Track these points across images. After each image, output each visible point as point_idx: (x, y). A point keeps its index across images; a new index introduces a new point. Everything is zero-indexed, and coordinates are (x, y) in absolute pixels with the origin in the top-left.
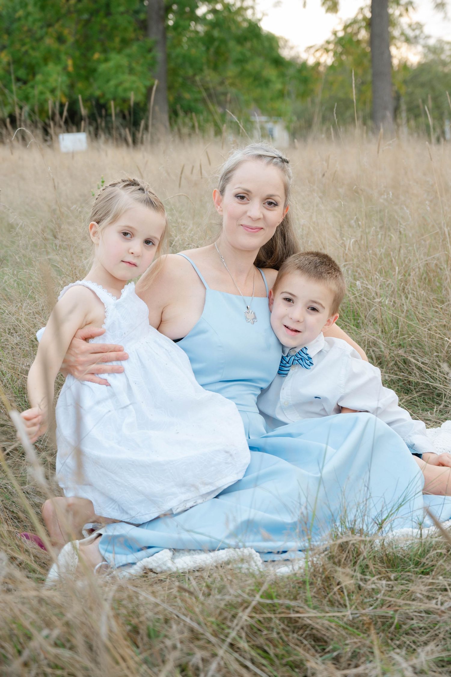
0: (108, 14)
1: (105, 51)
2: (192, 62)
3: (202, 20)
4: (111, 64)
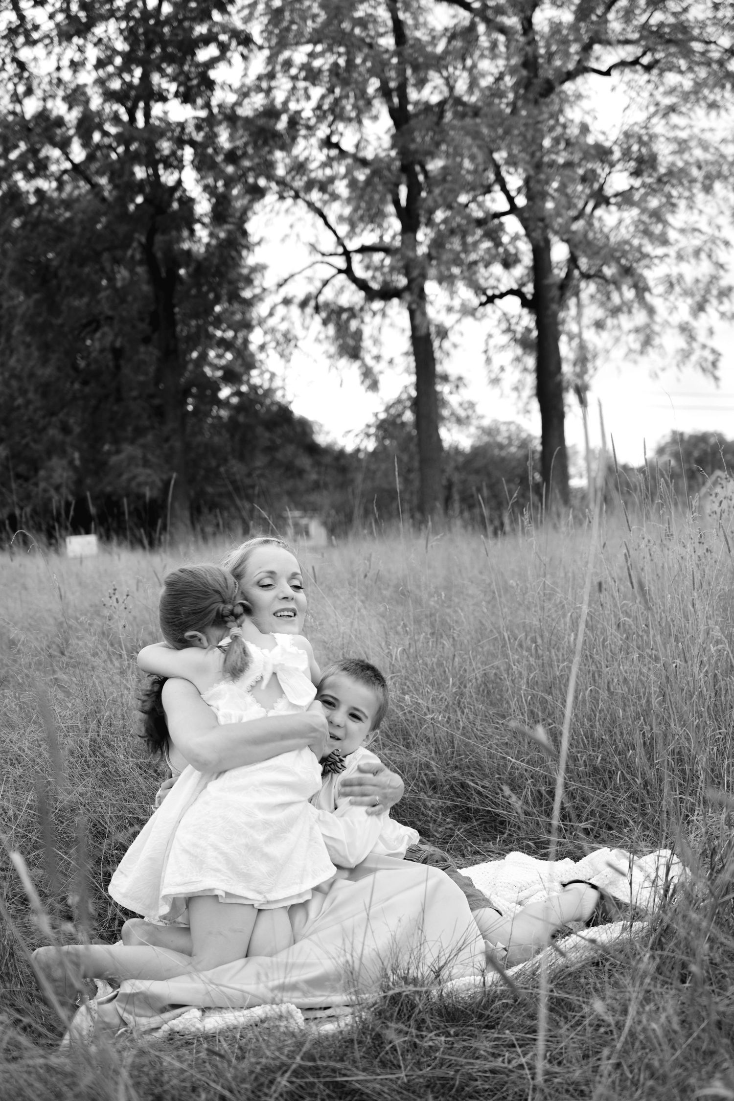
0: (119, 400)
1: (116, 441)
3: (225, 404)
4: (123, 456)
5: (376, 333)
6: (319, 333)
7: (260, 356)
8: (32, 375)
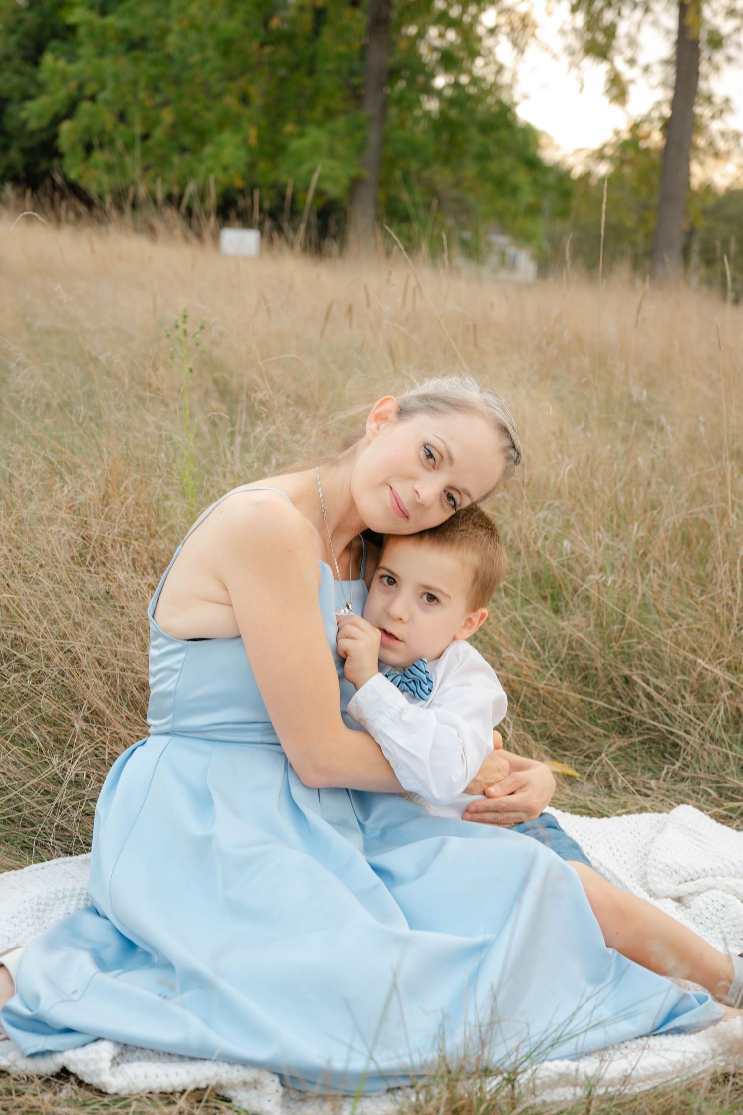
0: (311, 72)
1: (301, 122)
2: (415, 150)
3: (439, 93)
4: (306, 141)
5: (633, 30)
6: (565, 22)
7: (488, 42)
8: (213, 28)
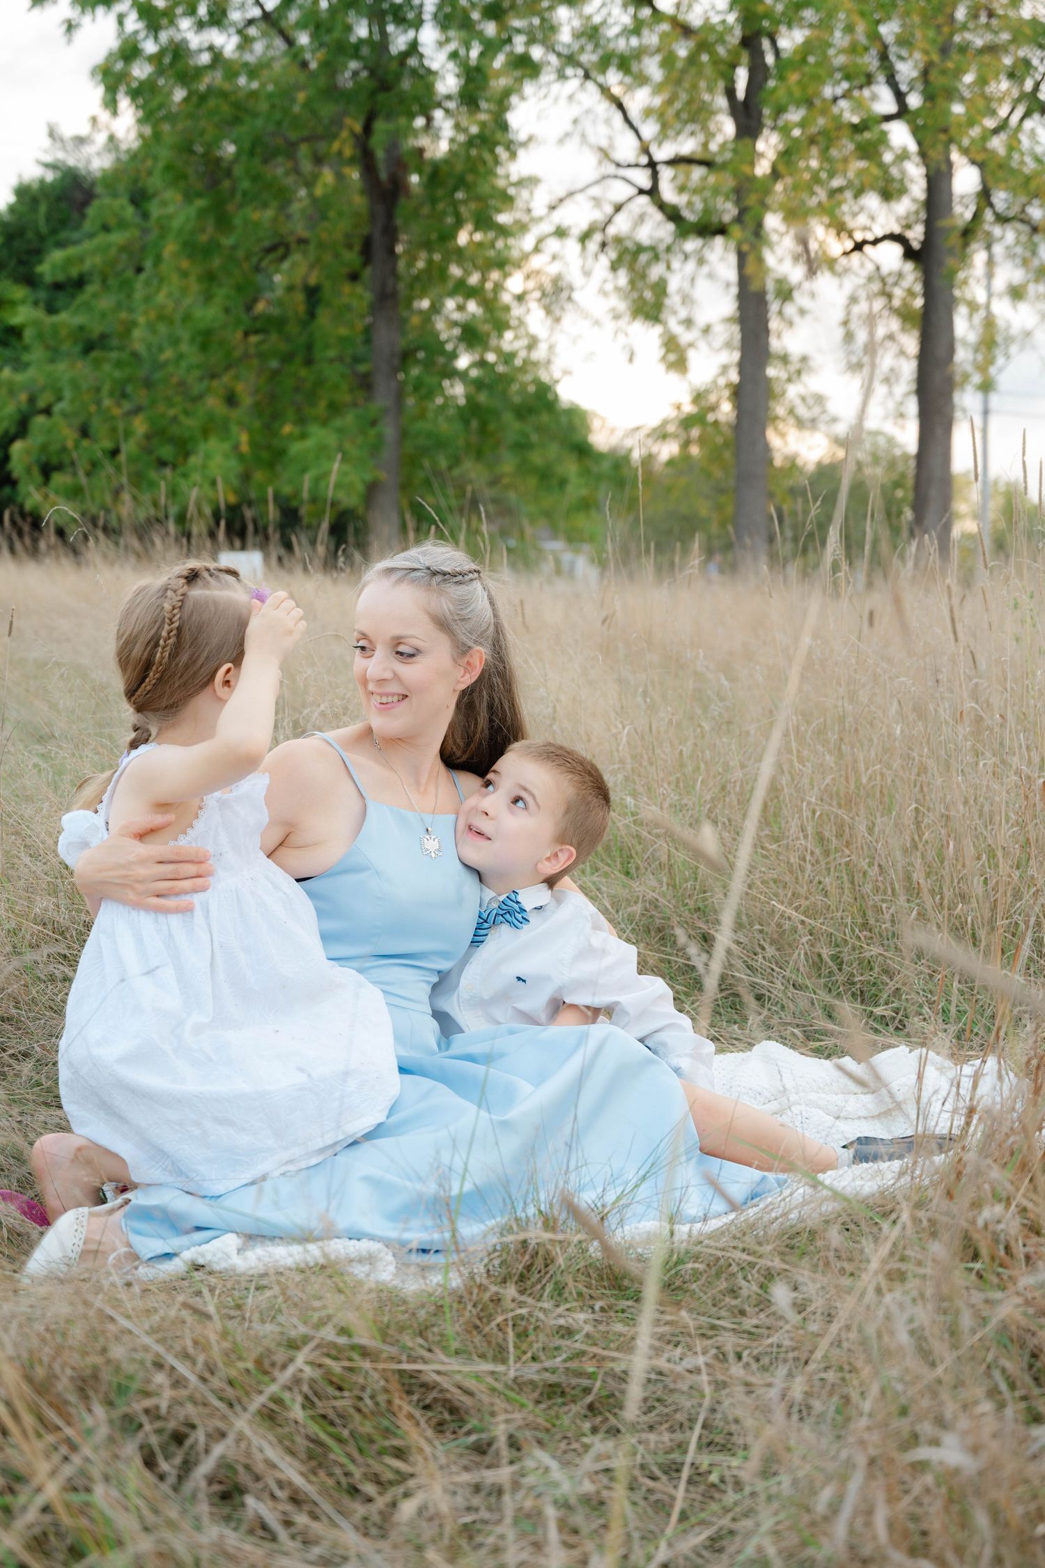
0: (309, 362)
1: (301, 421)
2: (440, 443)
3: (463, 375)
4: (310, 443)
5: (686, 285)
6: (605, 281)
7: (516, 311)
8: (187, 318)
